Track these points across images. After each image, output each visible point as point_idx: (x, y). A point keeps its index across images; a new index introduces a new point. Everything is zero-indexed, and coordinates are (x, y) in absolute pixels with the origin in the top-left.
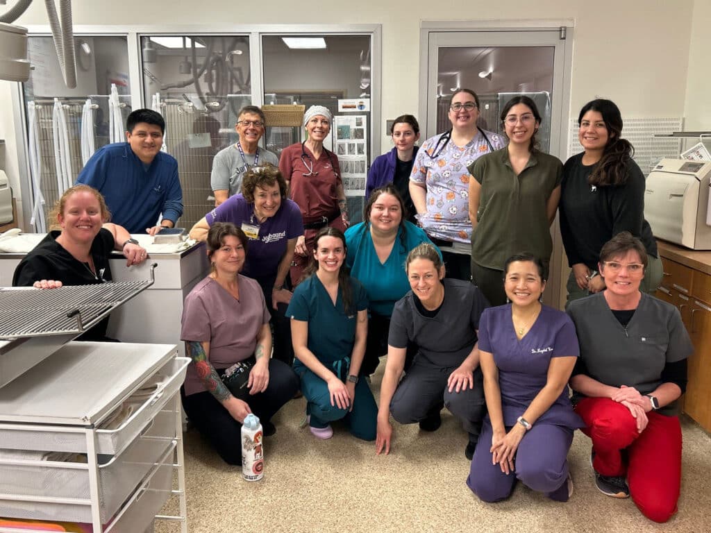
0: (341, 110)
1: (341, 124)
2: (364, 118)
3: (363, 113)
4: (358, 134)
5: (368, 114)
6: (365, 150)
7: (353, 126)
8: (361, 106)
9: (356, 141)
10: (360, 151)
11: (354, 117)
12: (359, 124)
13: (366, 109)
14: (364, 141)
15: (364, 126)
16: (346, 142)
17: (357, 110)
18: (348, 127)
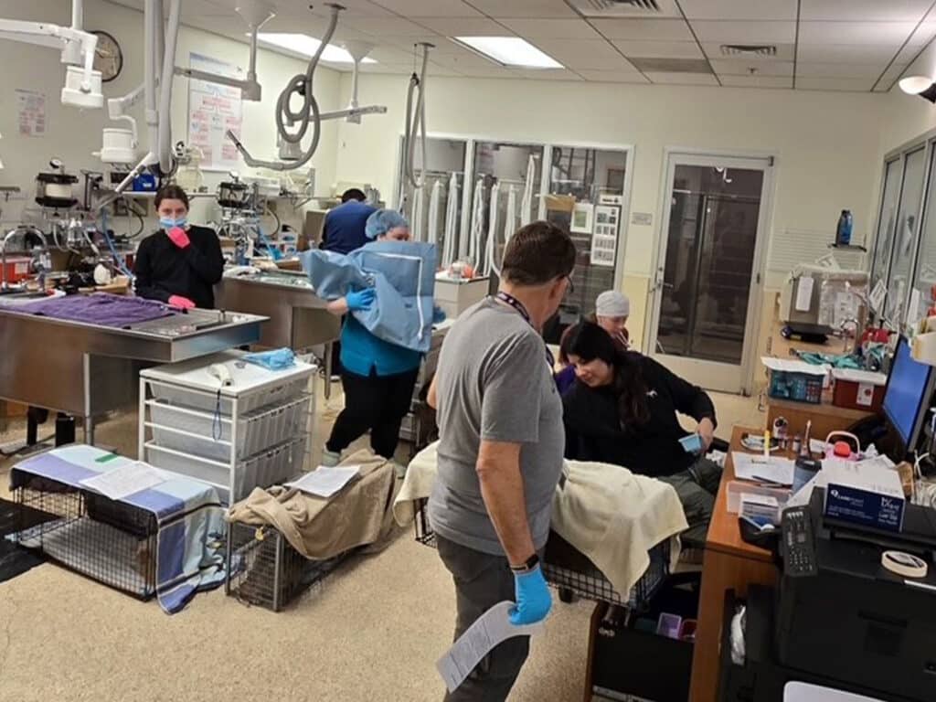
0: (601, 202)
1: (601, 212)
2: (617, 209)
3: (617, 206)
4: (612, 220)
5: (620, 207)
6: (616, 232)
7: (609, 215)
8: (616, 201)
9: (611, 225)
10: (612, 233)
11: (610, 208)
12: (613, 213)
13: (620, 203)
14: (616, 226)
15: (617, 215)
16: (602, 225)
17: (613, 203)
18: (605, 215)
